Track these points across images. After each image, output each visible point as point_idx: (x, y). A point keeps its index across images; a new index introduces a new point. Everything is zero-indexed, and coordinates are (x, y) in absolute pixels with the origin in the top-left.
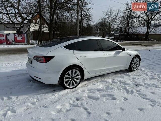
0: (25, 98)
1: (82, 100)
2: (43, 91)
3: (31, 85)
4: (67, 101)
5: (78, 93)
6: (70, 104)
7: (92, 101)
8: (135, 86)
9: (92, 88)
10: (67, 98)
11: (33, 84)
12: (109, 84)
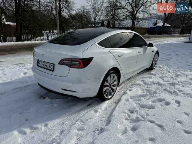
0: (58, 123)
1: (136, 111)
2: (77, 108)
3: (52, 103)
4: (122, 116)
5: (126, 104)
6: (126, 119)
7: (151, 111)
8: (171, 85)
9: (134, 95)
10: (119, 113)
11: (53, 100)
12: (144, 87)
